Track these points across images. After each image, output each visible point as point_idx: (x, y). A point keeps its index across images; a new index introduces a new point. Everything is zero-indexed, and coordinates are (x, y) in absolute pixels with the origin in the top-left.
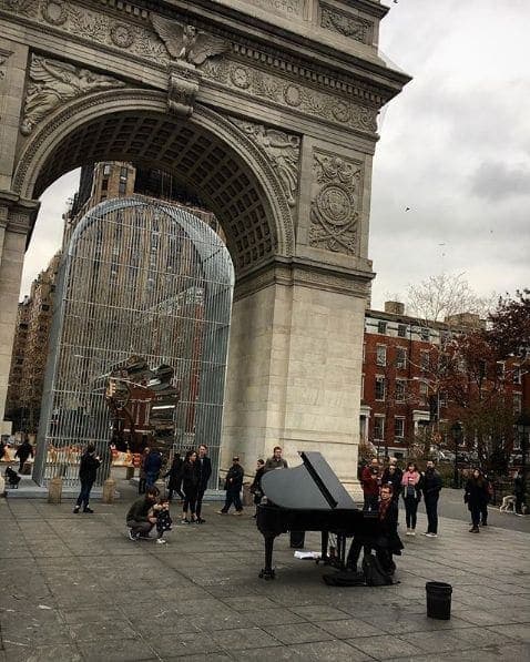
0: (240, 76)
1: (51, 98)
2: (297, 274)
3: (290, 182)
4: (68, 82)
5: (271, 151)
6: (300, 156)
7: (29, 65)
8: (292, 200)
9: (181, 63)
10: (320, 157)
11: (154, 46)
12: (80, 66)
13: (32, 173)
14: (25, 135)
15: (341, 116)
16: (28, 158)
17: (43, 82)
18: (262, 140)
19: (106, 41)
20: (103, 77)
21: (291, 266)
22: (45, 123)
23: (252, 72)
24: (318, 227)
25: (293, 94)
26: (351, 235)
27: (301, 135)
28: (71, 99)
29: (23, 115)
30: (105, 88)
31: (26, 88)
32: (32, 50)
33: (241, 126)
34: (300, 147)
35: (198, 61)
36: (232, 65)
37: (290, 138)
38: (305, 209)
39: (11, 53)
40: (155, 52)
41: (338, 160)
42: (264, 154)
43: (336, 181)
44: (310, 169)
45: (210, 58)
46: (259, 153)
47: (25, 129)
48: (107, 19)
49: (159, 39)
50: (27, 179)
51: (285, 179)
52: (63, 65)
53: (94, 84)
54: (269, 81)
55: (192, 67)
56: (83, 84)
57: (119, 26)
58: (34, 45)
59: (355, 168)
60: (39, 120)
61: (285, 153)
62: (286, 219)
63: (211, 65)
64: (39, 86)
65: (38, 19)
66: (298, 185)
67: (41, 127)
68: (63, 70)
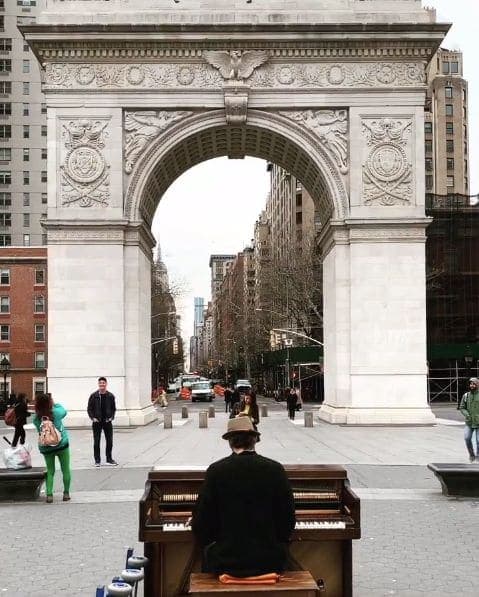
0: (284, 74)
1: (142, 141)
2: (353, 233)
3: (341, 153)
4: (151, 125)
5: (320, 131)
6: (348, 127)
7: (124, 120)
8: (344, 169)
9: (231, 84)
10: (368, 122)
11: (211, 75)
12: (158, 110)
13: (136, 200)
14: (128, 174)
15: (387, 78)
16: (132, 190)
17: (135, 130)
18: (310, 123)
19: (174, 85)
20: (175, 113)
21: (346, 228)
22: (140, 160)
23: (295, 67)
24: (372, 186)
25: (336, 74)
26: (405, 186)
27: (347, 108)
28: (155, 138)
29: (125, 159)
30: (178, 121)
31: (124, 138)
32: (124, 109)
33: (291, 117)
34: (347, 119)
35: (246, 75)
36: (277, 66)
37: (337, 113)
38: (357, 174)
39: (111, 117)
40: (212, 80)
41: (387, 121)
42: (314, 134)
43: (387, 140)
44: (359, 136)
45: (257, 68)
46: (309, 134)
47: (127, 170)
48: (173, 66)
49: (213, 68)
50: (133, 206)
51: (336, 151)
52: (147, 113)
53: (170, 120)
54: (311, 69)
55: (240, 84)
56: (162, 123)
57: (182, 68)
58: (125, 106)
59: (405, 123)
60: (136, 160)
61: (334, 128)
62: (340, 187)
63: (260, 74)
64: (132, 134)
65: (125, 85)
66: (348, 154)
67: (137, 164)
68: (147, 116)
